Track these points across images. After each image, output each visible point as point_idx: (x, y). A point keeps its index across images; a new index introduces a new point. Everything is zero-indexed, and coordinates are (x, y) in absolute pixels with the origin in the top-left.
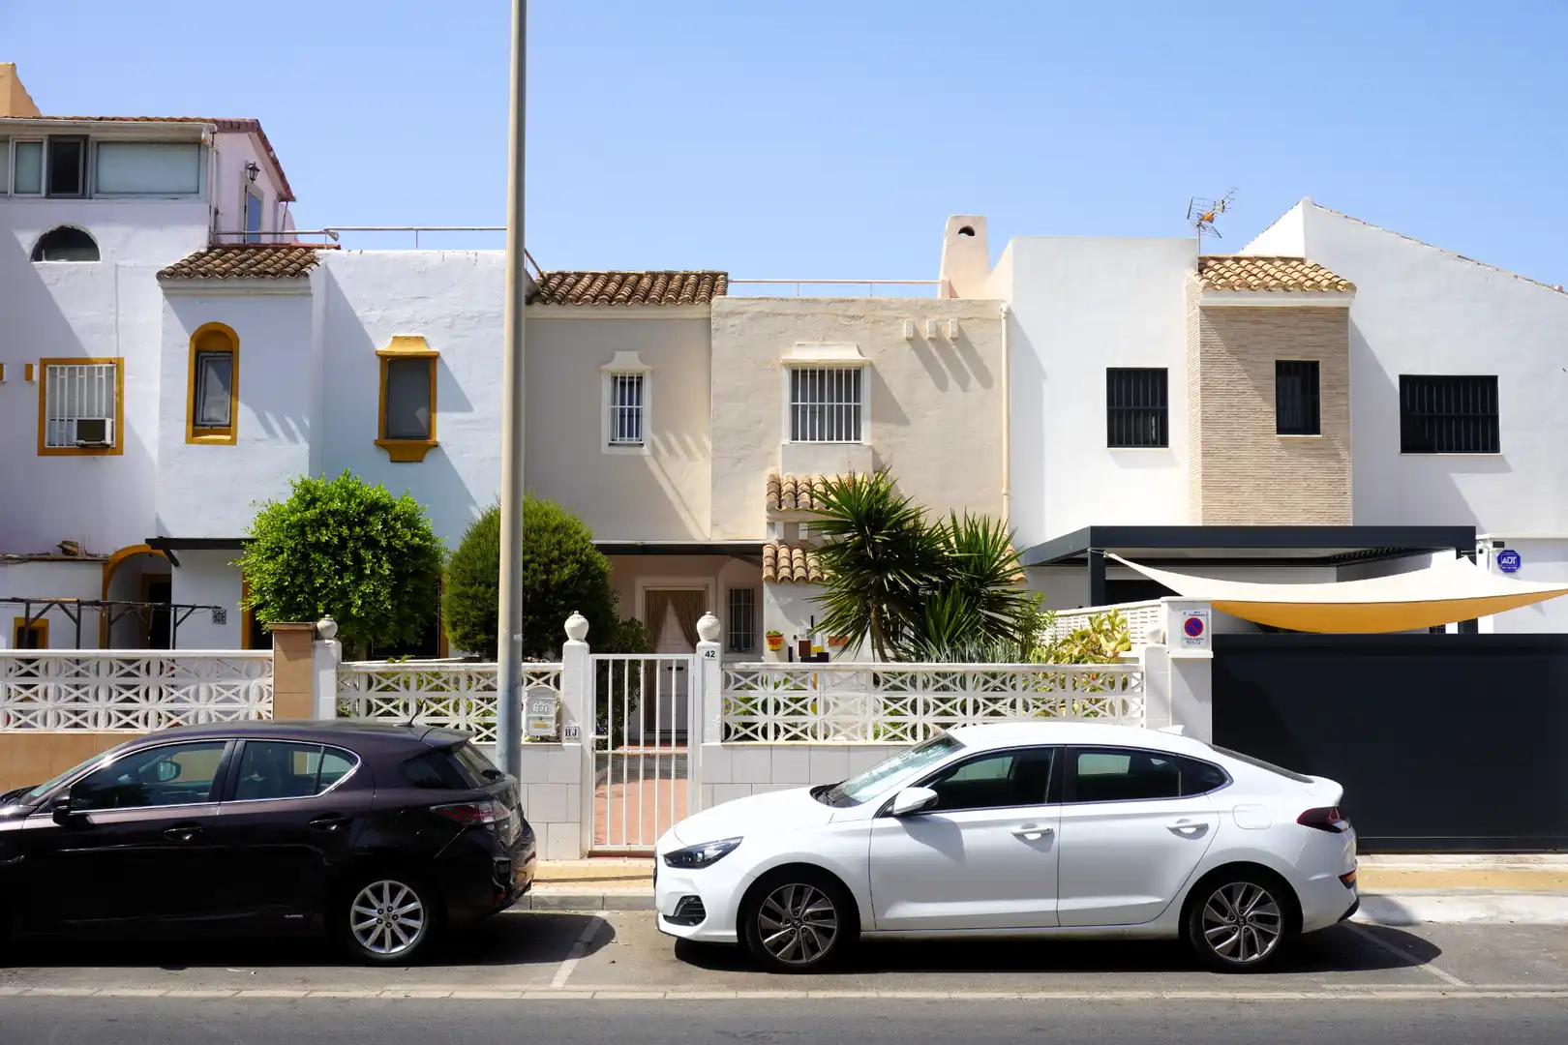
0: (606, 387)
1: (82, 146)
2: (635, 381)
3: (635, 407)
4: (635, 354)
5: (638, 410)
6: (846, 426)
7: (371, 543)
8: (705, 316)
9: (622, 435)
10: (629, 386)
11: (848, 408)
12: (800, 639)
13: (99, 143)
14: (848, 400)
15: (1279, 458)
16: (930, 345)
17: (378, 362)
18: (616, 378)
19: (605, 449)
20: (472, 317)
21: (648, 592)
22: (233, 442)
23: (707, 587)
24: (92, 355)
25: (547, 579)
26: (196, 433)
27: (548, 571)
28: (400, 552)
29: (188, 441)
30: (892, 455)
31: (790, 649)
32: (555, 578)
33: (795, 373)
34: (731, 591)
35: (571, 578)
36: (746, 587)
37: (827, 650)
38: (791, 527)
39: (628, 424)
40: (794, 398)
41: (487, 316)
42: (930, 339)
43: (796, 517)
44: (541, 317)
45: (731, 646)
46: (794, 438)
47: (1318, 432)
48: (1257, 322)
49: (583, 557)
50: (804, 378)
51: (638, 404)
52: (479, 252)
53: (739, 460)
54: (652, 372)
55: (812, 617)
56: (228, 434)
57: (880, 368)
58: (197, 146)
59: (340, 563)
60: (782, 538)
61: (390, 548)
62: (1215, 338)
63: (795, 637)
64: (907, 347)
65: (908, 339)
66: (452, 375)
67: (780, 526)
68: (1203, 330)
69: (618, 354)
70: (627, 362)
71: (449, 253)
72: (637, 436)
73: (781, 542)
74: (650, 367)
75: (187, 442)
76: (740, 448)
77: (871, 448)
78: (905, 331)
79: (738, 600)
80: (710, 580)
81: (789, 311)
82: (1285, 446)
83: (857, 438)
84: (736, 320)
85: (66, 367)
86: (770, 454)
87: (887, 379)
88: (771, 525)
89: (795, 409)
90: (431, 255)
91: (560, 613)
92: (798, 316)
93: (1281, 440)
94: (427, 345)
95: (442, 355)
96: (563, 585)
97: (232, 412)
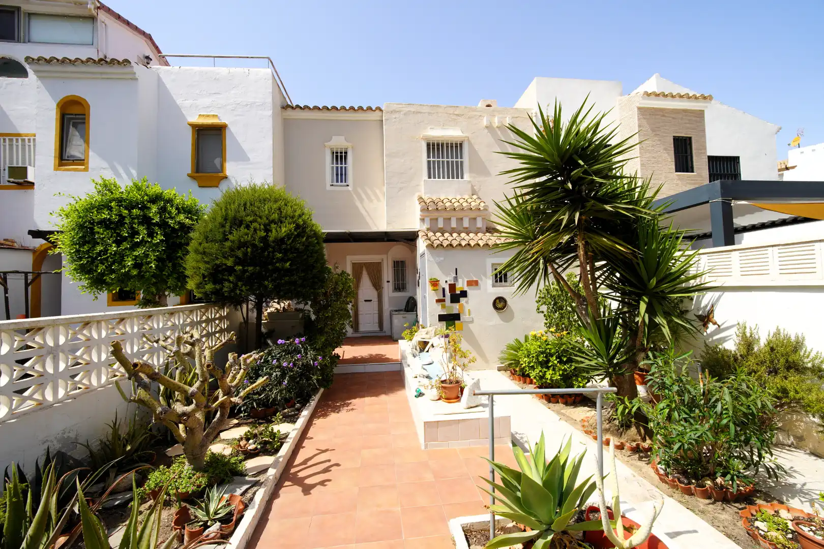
0: (328, 157)
1: (16, 12)
2: (343, 154)
3: (344, 165)
4: (343, 138)
5: (345, 167)
6: (455, 171)
7: (146, 221)
8: (379, 118)
9: (337, 181)
10: (340, 157)
11: (457, 162)
12: (449, 282)
13: (30, 15)
14: (457, 158)
15: (677, 185)
16: (497, 130)
17: (190, 129)
18: (333, 153)
19: (328, 188)
20: (247, 105)
21: (353, 264)
22: (86, 169)
23: (383, 260)
24: (22, 131)
25: (267, 236)
26: (61, 165)
27: (267, 230)
28: (173, 228)
29: (56, 169)
30: (480, 186)
31: (444, 289)
32: (273, 235)
33: (428, 145)
34: (394, 262)
35: (288, 236)
36: (402, 260)
37: (466, 288)
38: (434, 220)
39: (341, 176)
40: (429, 157)
41: (257, 104)
42: (497, 127)
43: (435, 215)
44: (293, 117)
45: (395, 289)
46: (430, 177)
47: (693, 171)
48: (663, 116)
49: (300, 220)
50: (434, 148)
51: (345, 164)
52: (251, 69)
53: (401, 189)
54: (352, 147)
55: (456, 269)
56: (82, 165)
57: (472, 141)
58: (92, 20)
59: (119, 235)
60: (429, 227)
61: (163, 225)
62: (644, 122)
63: (446, 282)
64: (486, 131)
65: (487, 127)
66: (235, 138)
67: (427, 220)
68: (639, 119)
69: (333, 137)
70: (339, 142)
71: (233, 70)
72: (345, 182)
73: (428, 229)
74: (350, 144)
75: (54, 170)
76: (401, 183)
77: (470, 182)
78: (485, 122)
79: (398, 266)
80: (384, 257)
81: (425, 111)
82: (680, 178)
83: (462, 178)
84: (397, 115)
85: (7, 139)
86: (417, 185)
87: (476, 147)
88: (423, 220)
89: (429, 162)
90: (222, 70)
91: (278, 265)
92: (429, 113)
93: (678, 175)
94: (220, 120)
95: (229, 126)
96: (280, 241)
97: (86, 153)
